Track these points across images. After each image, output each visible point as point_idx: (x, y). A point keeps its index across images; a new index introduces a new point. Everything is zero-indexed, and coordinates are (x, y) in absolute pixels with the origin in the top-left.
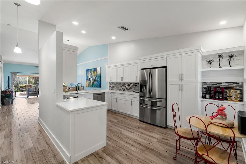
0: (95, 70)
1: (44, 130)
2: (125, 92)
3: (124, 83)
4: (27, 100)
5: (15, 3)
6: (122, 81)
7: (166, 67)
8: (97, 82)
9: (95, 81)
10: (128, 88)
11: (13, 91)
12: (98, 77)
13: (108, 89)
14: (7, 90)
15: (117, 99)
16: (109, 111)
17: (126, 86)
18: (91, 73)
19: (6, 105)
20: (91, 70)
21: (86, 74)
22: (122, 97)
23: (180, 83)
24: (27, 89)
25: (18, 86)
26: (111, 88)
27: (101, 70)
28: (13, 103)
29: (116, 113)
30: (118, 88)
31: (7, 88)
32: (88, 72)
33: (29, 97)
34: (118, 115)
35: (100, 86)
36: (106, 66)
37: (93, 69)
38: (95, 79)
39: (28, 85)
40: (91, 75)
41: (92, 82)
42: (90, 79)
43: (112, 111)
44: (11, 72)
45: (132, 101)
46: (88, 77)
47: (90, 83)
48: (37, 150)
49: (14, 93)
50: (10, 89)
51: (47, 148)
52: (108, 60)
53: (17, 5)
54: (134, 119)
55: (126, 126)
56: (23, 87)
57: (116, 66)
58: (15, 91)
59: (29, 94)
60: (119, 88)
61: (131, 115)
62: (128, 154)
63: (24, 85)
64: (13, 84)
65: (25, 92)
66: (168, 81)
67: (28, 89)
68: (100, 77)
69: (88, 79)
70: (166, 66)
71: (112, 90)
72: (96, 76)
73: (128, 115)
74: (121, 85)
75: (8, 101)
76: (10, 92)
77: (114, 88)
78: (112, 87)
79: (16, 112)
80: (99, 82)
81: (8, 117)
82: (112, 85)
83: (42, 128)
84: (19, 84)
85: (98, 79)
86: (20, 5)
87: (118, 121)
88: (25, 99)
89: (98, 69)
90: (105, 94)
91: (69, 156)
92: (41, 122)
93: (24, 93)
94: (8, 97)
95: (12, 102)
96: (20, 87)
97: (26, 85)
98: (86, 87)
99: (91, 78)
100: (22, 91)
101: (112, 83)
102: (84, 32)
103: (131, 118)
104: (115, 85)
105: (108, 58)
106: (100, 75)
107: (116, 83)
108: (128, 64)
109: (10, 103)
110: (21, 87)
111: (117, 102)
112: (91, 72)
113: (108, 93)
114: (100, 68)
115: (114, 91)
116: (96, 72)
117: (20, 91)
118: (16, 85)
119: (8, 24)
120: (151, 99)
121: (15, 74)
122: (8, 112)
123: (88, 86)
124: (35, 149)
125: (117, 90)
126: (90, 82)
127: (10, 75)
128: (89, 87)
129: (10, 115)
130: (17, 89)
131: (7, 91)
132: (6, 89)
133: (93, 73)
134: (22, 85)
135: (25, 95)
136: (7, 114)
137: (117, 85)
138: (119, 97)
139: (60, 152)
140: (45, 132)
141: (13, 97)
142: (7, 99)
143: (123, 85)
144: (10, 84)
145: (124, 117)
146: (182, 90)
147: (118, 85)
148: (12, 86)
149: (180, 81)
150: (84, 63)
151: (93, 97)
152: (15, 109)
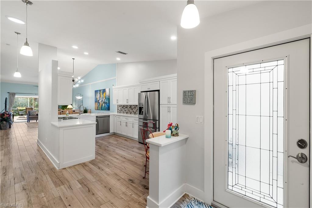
0: (104, 91)
1: (42, 150)
2: (131, 114)
3: (131, 106)
4: (27, 125)
5: (16, 32)
6: (127, 103)
7: (159, 91)
8: (105, 104)
9: (104, 103)
10: (135, 110)
11: (11, 114)
12: (107, 99)
13: (117, 112)
14: (4, 112)
15: (121, 122)
16: (114, 134)
17: (132, 109)
18: (100, 95)
19: (3, 130)
20: (100, 91)
21: (95, 95)
22: (125, 120)
23: (169, 106)
24: (27, 112)
25: (17, 109)
26: (119, 111)
27: (109, 91)
28: (11, 128)
29: (120, 137)
30: (125, 111)
31: (4, 111)
32: (97, 93)
33: (29, 122)
34: (122, 138)
35: (108, 109)
36: (113, 87)
37: (102, 90)
38: (104, 101)
39: (29, 107)
40: (100, 96)
41: (101, 105)
42: (99, 101)
43: (117, 135)
44: (8, 93)
45: (133, 124)
46: (97, 99)
47: (99, 106)
48: (33, 162)
49: (11, 117)
50: (7, 112)
51: (43, 161)
52: (117, 80)
53: (18, 33)
54: (135, 141)
55: (122, 147)
56: (23, 111)
57: (122, 88)
58: (13, 115)
59: (29, 118)
60: (127, 111)
61: (133, 138)
62: (109, 164)
63: (24, 108)
64: (11, 107)
65: (26, 116)
66: (160, 104)
67: (29, 112)
68: (109, 99)
69: (97, 101)
70: (159, 89)
71: (120, 113)
72: (105, 98)
73: (130, 138)
74: (128, 108)
75: (6, 125)
76: (8, 115)
77: (122, 111)
78: (120, 109)
79: (14, 136)
80: (108, 104)
81: (6, 140)
82: (120, 108)
83: (40, 148)
84: (17, 107)
85: (107, 102)
86: (20, 34)
87: (117, 143)
88: (25, 123)
89: (107, 91)
90: (109, 117)
91: (58, 162)
92: (40, 144)
93: (24, 117)
94: (6, 121)
95: (9, 126)
96: (19, 110)
97: (26, 108)
98: (95, 110)
99: (100, 99)
100: (22, 115)
101: (120, 106)
102: (86, 53)
103: (132, 141)
104: (122, 108)
105: (117, 79)
106: (109, 96)
107: (124, 106)
108: (133, 86)
109: (7, 127)
110: (21, 110)
111: (121, 125)
112: (100, 93)
113: (113, 116)
114: (108, 89)
115: (122, 114)
116: (105, 93)
117: (19, 115)
118: (14, 108)
119: (7, 44)
120: (144, 120)
121: (14, 94)
122: (5, 136)
123: (96, 108)
124: (32, 161)
125: (125, 113)
126: (99, 104)
127: (7, 96)
128: (98, 109)
129: (8, 138)
130: (15, 113)
131: (4, 114)
132: (2, 112)
133: (102, 94)
134: (21, 108)
135: (25, 119)
136: (5, 137)
137: (124, 108)
138: (123, 119)
139: (53, 163)
140: (42, 151)
141: (10, 120)
142: (4, 122)
143: (130, 108)
144: (8, 107)
145: (126, 140)
146: (170, 112)
147: (126, 108)
148: (9, 109)
149: (169, 104)
150: (92, 83)
151: (95, 120)
152: (13, 133)
